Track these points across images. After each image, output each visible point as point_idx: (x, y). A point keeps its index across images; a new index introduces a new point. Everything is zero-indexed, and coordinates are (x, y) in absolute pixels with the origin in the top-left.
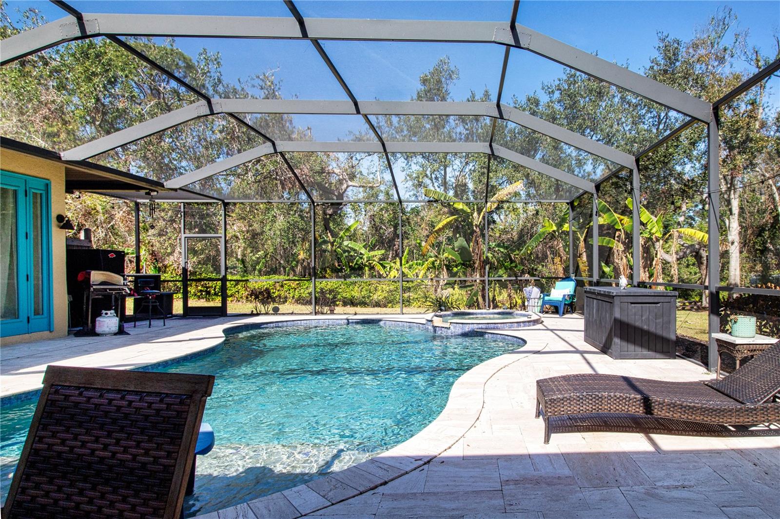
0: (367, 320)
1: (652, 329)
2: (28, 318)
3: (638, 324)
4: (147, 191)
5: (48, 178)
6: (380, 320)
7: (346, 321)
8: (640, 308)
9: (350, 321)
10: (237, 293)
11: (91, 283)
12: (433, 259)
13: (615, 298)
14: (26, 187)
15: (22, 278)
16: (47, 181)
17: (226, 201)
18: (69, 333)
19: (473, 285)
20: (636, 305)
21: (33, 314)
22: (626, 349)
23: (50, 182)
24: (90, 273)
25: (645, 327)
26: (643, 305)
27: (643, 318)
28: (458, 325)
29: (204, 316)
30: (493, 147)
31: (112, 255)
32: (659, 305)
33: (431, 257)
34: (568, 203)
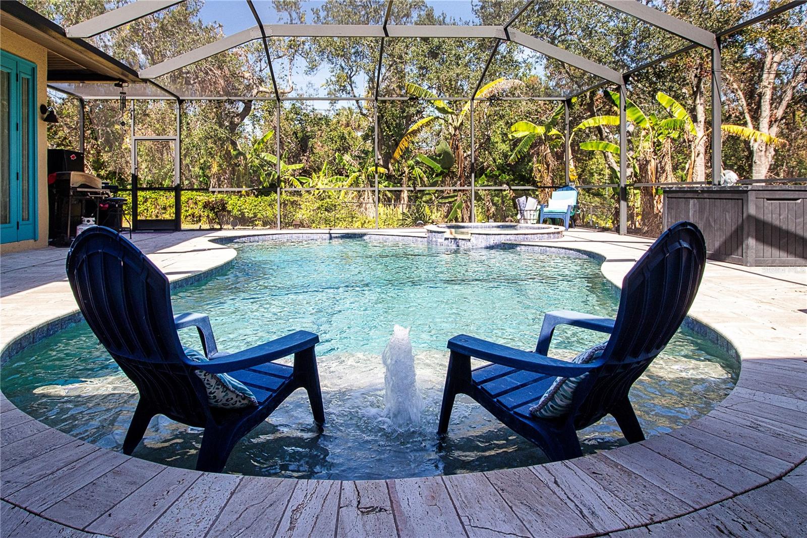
0: (348, 234)
1: (792, 228)
2: (18, 223)
3: (776, 223)
4: (117, 82)
5: (35, 62)
6: (365, 235)
7: (328, 235)
8: (778, 205)
9: (333, 235)
10: (145, 211)
11: (71, 185)
12: (358, 174)
13: (749, 193)
14: (17, 70)
15: (13, 176)
16: (34, 66)
17: (181, 98)
18: (50, 244)
19: (457, 196)
20: (772, 201)
21: (21, 219)
22: (762, 255)
23: (36, 67)
24: (70, 173)
25: (784, 227)
26: (780, 202)
27: (781, 217)
28: (480, 236)
29: (155, 230)
30: (509, 31)
31: (73, 157)
32: (799, 201)
33: (354, 172)
34: (563, 101)
